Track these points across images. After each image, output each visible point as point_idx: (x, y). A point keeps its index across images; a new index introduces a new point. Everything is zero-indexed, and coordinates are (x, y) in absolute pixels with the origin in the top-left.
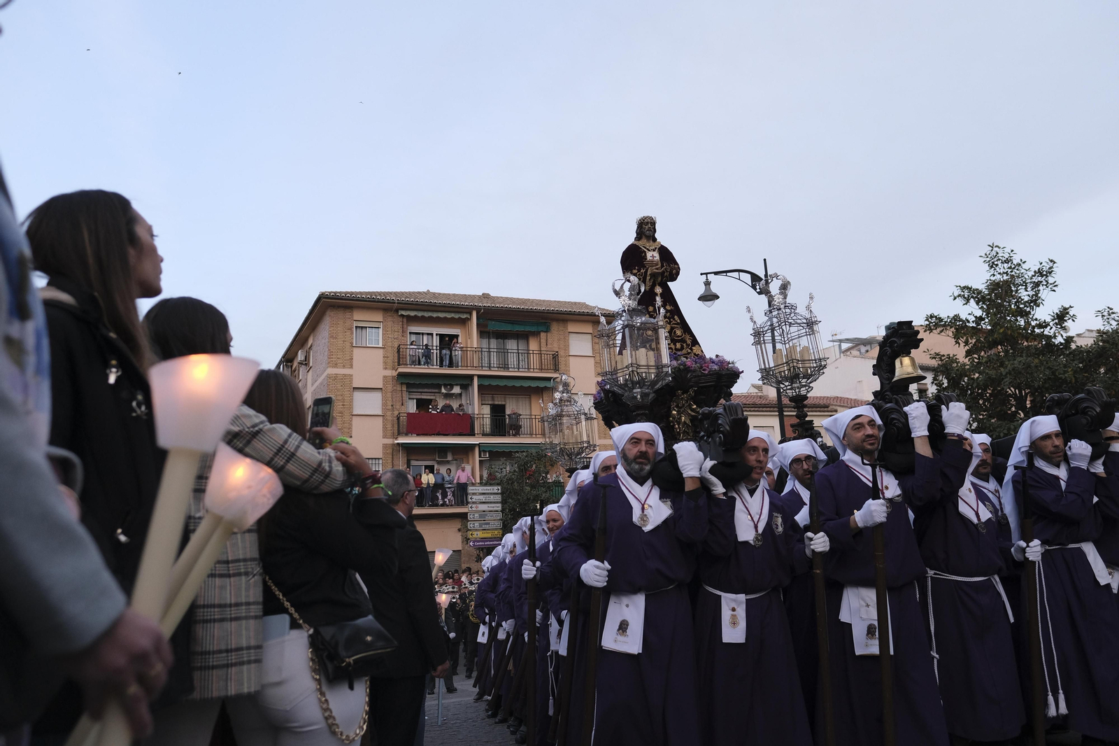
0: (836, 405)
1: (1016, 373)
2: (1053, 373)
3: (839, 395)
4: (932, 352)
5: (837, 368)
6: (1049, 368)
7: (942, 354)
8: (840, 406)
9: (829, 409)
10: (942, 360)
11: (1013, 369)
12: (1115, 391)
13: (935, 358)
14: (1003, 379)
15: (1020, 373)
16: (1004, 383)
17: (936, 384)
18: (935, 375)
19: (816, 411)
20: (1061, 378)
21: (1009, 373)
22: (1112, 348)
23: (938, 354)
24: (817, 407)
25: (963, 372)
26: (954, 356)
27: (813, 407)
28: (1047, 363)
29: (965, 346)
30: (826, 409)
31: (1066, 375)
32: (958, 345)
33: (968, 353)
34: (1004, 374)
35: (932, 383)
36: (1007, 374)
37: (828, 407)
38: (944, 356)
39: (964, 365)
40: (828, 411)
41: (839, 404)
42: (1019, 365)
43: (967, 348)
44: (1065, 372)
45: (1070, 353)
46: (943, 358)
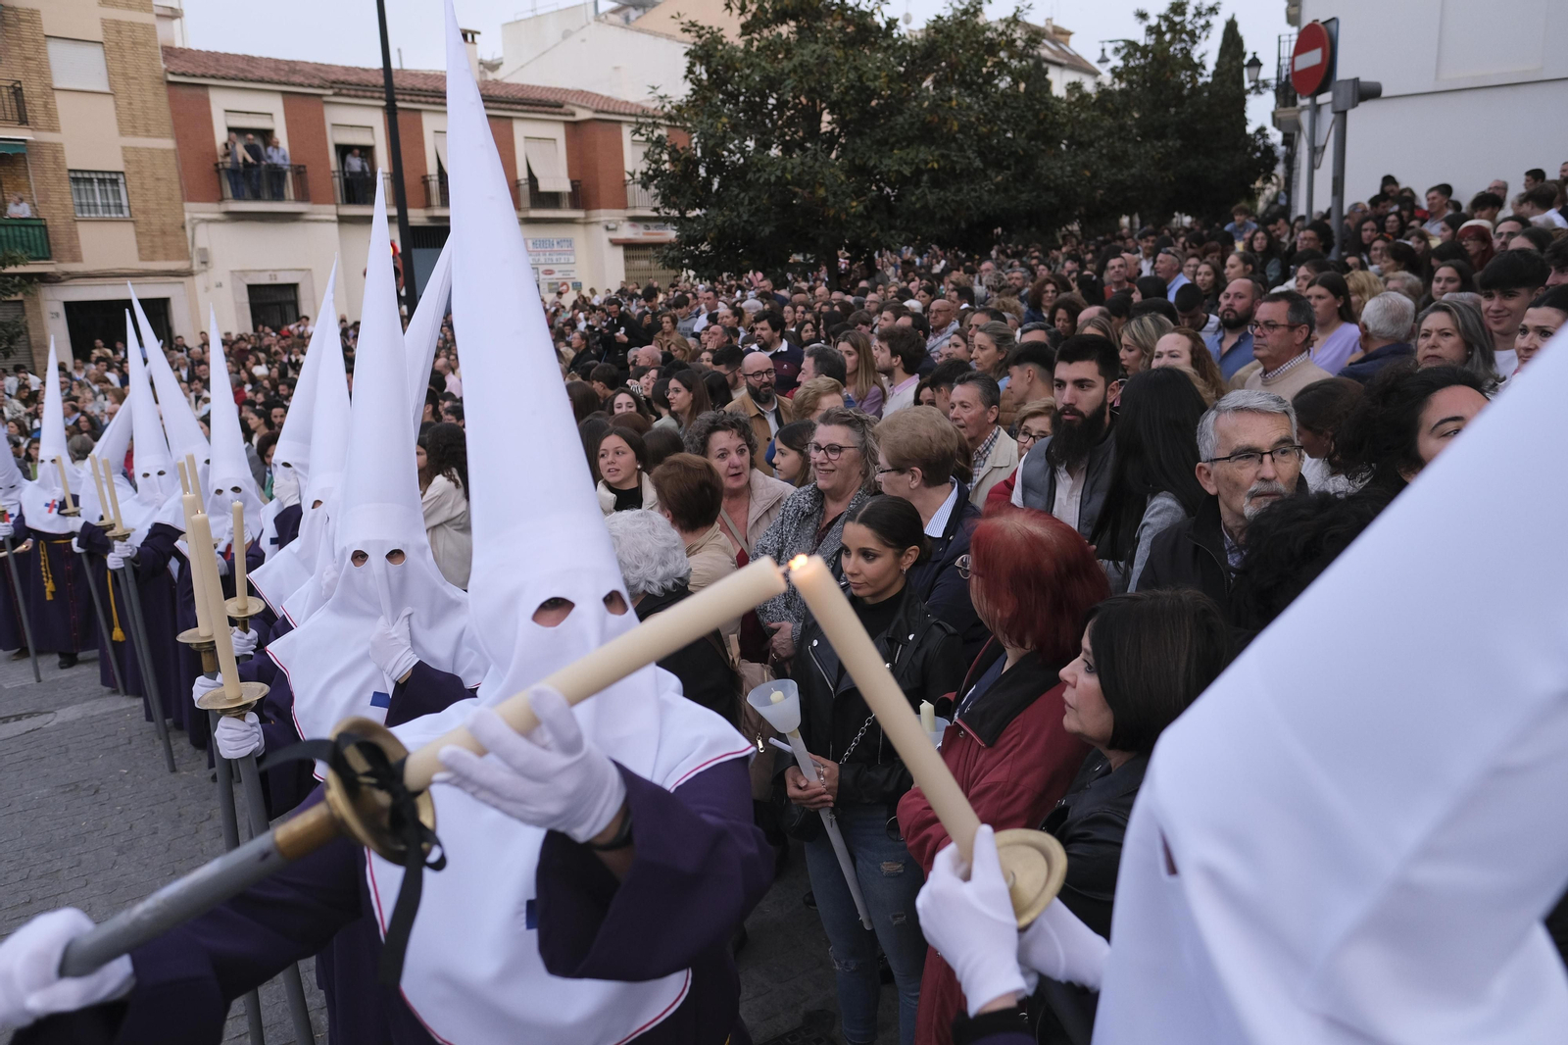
0: (574, 105)
1: (803, 69)
2: (860, 78)
3: (586, 89)
4: (685, 20)
5: (583, 41)
6: (856, 69)
7: (700, 24)
8: (580, 106)
9: (562, 110)
10: (700, 37)
11: (801, 64)
12: (939, 116)
13: (689, 31)
14: (785, 80)
15: (811, 72)
16: (785, 87)
17: (691, 80)
18: (691, 62)
19: (540, 112)
20: (868, 88)
21: (794, 70)
22: (946, 43)
23: (693, 25)
24: (544, 106)
25: (730, 64)
26: (720, 30)
27: (537, 105)
28: (855, 60)
29: (740, 15)
30: (557, 110)
31: (877, 84)
32: (728, 11)
33: (746, 29)
34: (786, 71)
35: (686, 77)
36: (790, 72)
37: (561, 106)
38: (703, 28)
39: (735, 49)
40: (560, 114)
41: (579, 102)
42: (811, 57)
43: (743, 20)
44: (876, 78)
45: (889, 46)
46: (701, 32)
